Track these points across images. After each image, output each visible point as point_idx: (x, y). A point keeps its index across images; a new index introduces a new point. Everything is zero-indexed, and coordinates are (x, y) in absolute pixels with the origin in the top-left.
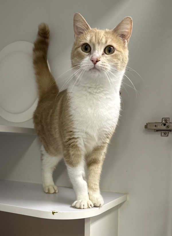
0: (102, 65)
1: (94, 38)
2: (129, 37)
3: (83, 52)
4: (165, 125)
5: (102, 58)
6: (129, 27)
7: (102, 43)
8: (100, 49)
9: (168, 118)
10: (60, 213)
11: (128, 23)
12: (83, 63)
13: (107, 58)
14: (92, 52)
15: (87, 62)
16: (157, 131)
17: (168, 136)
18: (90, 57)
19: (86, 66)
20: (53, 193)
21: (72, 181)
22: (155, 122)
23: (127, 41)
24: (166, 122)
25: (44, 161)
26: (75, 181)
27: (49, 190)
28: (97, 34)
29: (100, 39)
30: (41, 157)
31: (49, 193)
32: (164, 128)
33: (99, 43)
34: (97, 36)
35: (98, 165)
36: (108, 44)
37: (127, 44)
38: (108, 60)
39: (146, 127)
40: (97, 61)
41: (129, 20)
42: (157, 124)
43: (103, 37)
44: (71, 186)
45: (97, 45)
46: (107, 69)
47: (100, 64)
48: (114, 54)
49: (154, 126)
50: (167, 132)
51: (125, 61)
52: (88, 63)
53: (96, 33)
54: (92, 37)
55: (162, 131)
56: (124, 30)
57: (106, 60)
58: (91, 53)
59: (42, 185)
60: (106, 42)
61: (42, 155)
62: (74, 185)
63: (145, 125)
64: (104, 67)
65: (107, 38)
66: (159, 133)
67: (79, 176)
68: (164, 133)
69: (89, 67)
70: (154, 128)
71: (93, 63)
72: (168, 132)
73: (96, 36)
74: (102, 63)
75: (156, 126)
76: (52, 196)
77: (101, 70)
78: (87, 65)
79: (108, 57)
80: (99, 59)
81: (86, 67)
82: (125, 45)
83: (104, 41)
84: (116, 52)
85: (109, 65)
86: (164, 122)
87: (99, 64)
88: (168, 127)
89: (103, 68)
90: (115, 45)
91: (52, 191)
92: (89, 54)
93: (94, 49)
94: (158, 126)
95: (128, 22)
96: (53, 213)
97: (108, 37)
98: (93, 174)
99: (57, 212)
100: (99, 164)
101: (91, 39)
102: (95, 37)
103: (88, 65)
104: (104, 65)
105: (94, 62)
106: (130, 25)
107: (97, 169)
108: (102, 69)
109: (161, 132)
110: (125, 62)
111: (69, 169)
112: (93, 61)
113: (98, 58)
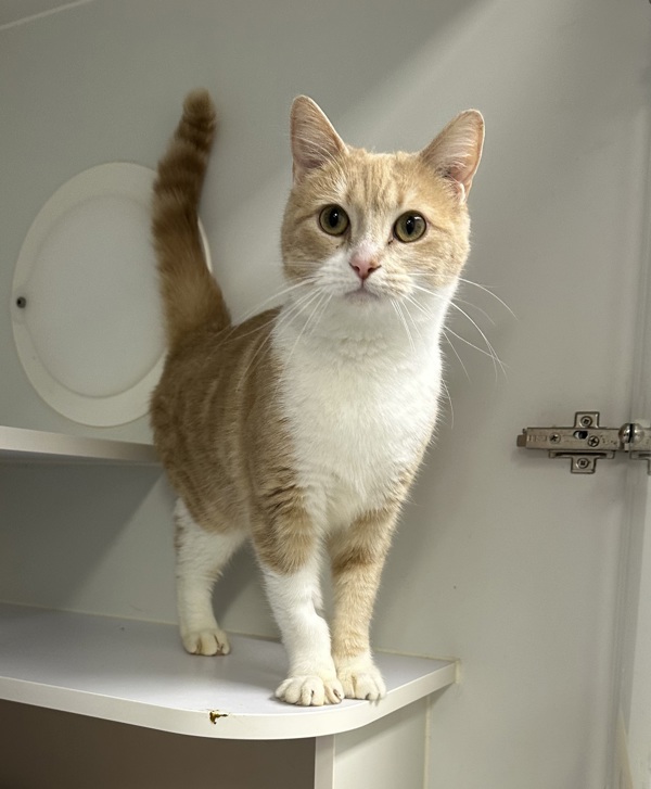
0: (387, 280)
1: (360, 188)
2: (471, 173)
3: (324, 234)
4: (583, 435)
5: (387, 257)
6: (471, 143)
7: (387, 206)
8: (379, 227)
9: (595, 413)
10: (235, 717)
11: (469, 131)
12: (324, 271)
13: (405, 257)
14: (354, 235)
15: (337, 270)
16: (559, 454)
17: (593, 471)
18: (349, 256)
19: (335, 282)
20: (214, 655)
21: (279, 616)
22: (551, 426)
23: (466, 187)
24: (589, 427)
25: (184, 550)
26: (289, 618)
27: (200, 645)
28: (370, 174)
29: (381, 191)
30: (176, 539)
31: (199, 654)
32: (583, 444)
33: (376, 206)
34: (370, 182)
35: (368, 571)
36: (406, 207)
37: (464, 196)
38: (408, 263)
39: (521, 441)
40: (371, 270)
41: (474, 121)
42: (559, 431)
43: (389, 183)
44: (274, 635)
45: (371, 212)
46: (401, 291)
47: (382, 279)
48: (425, 239)
49: (548, 439)
50: (591, 458)
51: (460, 255)
52: (341, 275)
53: (365, 167)
54: (355, 183)
55: (574, 457)
56: (455, 155)
57: (400, 262)
58: (350, 237)
59: (177, 629)
60: (400, 202)
61: (180, 530)
62: (286, 631)
63: (519, 437)
64: (393, 285)
65: (400, 187)
66: (566, 461)
67: (303, 601)
68: (583, 463)
69: (344, 288)
70: (550, 444)
71: (359, 276)
72: (595, 460)
73: (365, 180)
74: (387, 275)
75: (554, 438)
76: (210, 663)
77: (383, 296)
78: (339, 279)
79: (406, 250)
80: (379, 260)
81: (335, 286)
82: (457, 199)
83: (392, 197)
84: (431, 234)
85: (410, 279)
86: (580, 425)
87: (377, 278)
88: (593, 441)
89: (391, 289)
90: (427, 210)
91: (211, 649)
92: (343, 244)
93: (362, 228)
94: (563, 440)
95: (471, 129)
96: (213, 718)
97: (406, 183)
98: (348, 599)
99: (225, 715)
100: (370, 567)
101: (349, 192)
102: (365, 185)
103: (342, 282)
104: (394, 281)
105: (361, 272)
106: (476, 137)
107: (362, 583)
108: (385, 294)
109: (569, 460)
110: (461, 260)
111: (272, 578)
112: (357, 269)
113: (375, 260)
